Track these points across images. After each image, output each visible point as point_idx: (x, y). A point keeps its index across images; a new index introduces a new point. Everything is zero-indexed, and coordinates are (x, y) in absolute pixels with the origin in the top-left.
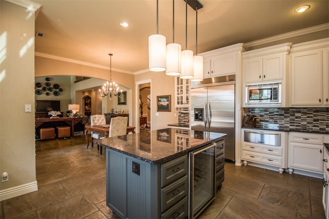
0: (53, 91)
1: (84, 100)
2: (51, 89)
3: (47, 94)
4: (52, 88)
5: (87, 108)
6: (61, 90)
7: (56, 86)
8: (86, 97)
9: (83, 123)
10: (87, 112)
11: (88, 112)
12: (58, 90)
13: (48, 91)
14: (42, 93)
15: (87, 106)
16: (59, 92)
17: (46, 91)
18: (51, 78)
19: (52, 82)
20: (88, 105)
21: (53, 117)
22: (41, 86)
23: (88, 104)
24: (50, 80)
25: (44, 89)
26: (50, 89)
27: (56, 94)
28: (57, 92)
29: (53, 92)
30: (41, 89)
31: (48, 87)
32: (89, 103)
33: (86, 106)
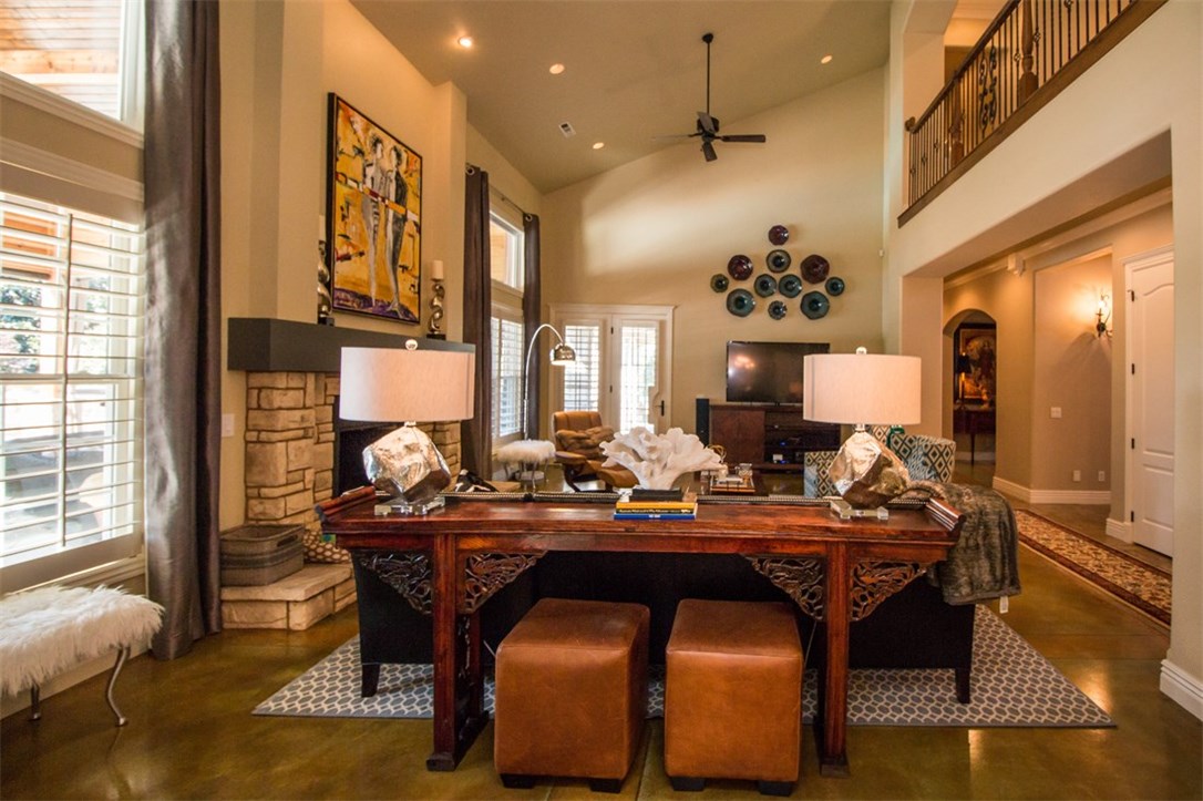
0: (800, 291)
1: (951, 341)
2: (792, 283)
3: (777, 311)
4: (798, 279)
5: (967, 386)
6: (836, 288)
7: (815, 267)
8: (963, 325)
9: (959, 594)
10: (969, 413)
11: (970, 407)
12: (821, 288)
13: (778, 298)
14: (752, 308)
15: (968, 372)
16: (827, 300)
17: (772, 294)
18: (793, 227)
19: (798, 250)
20: (973, 369)
21: (639, 496)
22: (749, 272)
23: (974, 362)
24: (786, 239)
25: (763, 286)
26: (788, 287)
27: (813, 307)
28: (817, 297)
29: (799, 299)
30: (748, 285)
31: (778, 277)
32: (975, 355)
33: (963, 375)
